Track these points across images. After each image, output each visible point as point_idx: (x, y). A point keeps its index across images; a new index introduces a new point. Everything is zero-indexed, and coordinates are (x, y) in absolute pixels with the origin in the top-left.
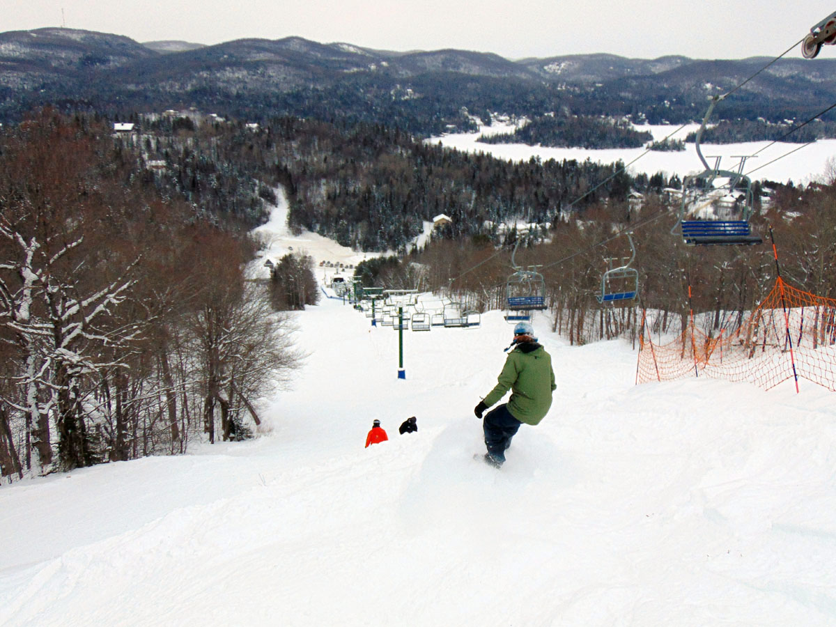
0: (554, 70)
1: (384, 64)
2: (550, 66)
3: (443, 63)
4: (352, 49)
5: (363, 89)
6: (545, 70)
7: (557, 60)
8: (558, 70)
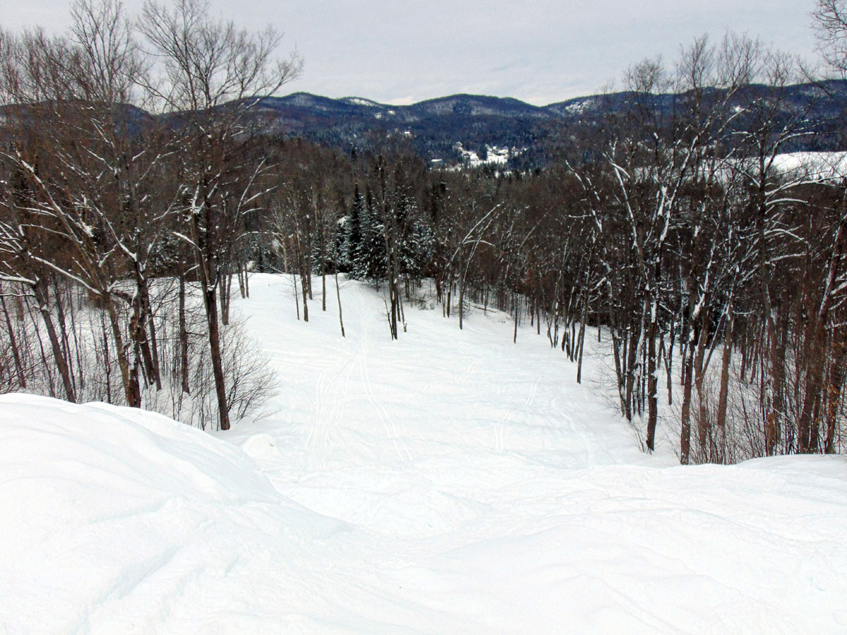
0: (576, 110)
1: (392, 112)
2: (571, 106)
3: (454, 108)
4: (363, 102)
5: (356, 134)
6: (566, 111)
7: (580, 100)
8: (580, 109)
